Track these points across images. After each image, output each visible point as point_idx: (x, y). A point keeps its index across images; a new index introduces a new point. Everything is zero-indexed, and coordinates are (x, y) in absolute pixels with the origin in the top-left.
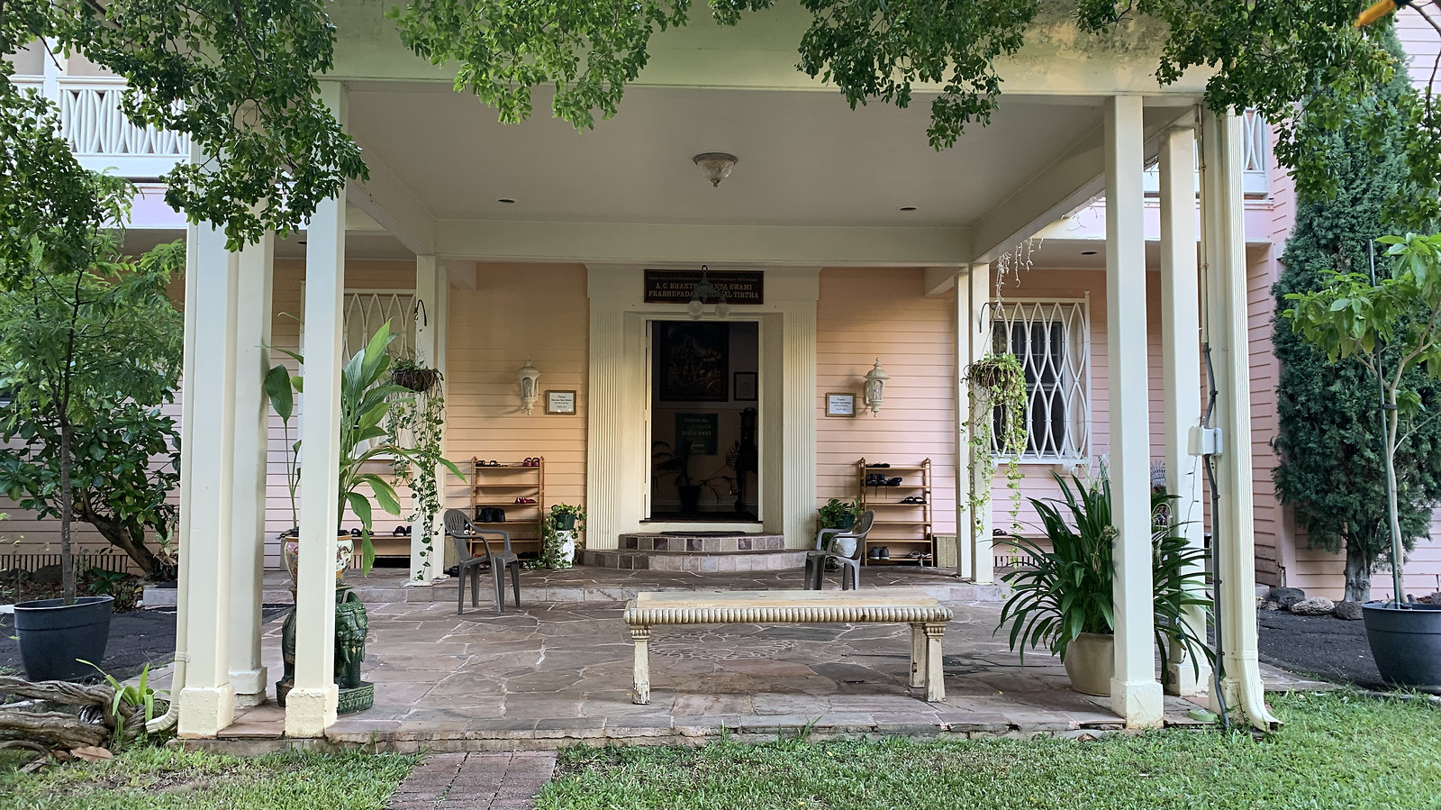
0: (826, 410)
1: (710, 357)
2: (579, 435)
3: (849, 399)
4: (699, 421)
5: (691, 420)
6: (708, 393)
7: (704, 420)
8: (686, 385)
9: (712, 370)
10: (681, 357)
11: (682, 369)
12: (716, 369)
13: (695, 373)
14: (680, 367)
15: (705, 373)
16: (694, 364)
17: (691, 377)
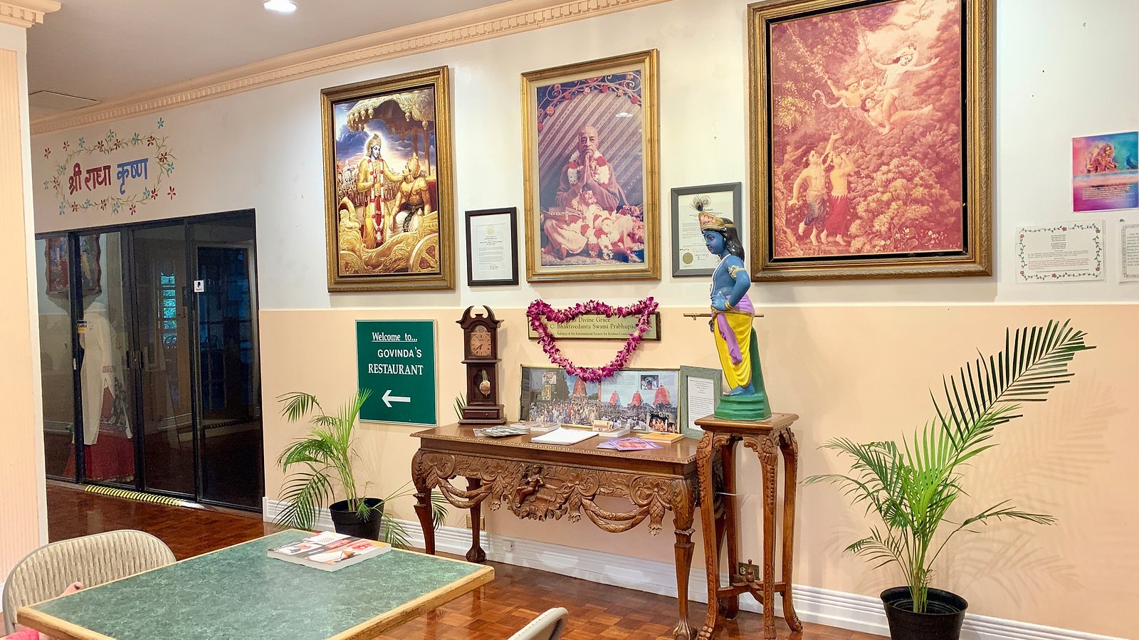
4: (398, 339)
5: (384, 338)
6: (414, 271)
7: (408, 338)
8: (373, 252)
9: (420, 212)
10: (361, 184)
11: (365, 216)
12: (427, 208)
13: (387, 221)
14: (361, 210)
15: (407, 220)
16: (385, 200)
17: (382, 232)
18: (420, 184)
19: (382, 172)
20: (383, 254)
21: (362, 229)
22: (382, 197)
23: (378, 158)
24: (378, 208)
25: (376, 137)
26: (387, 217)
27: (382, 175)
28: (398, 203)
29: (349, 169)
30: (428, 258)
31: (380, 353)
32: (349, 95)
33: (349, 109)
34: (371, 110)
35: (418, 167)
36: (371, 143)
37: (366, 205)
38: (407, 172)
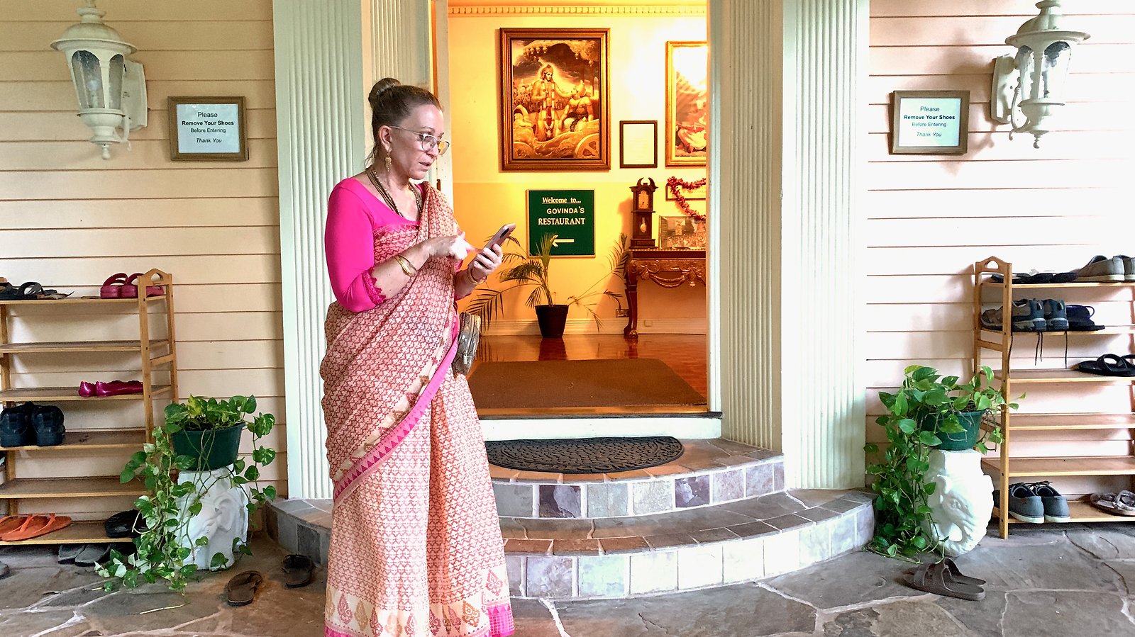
0: (891, 137)
1: (582, 97)
2: (256, 213)
3: (951, 106)
4: (564, 201)
5: (552, 201)
6: (579, 157)
7: (573, 201)
8: (544, 144)
9: (585, 119)
10: (535, 97)
11: (537, 119)
12: (590, 117)
13: (557, 123)
14: (534, 115)
15: (574, 124)
16: (556, 109)
17: (552, 130)
18: (586, 101)
19: (554, 91)
20: (551, 145)
21: (534, 128)
22: (553, 107)
23: (550, 80)
24: (549, 114)
25: (549, 67)
26: (556, 121)
27: (553, 93)
28: (566, 112)
29: (524, 86)
30: (590, 149)
31: (549, 211)
32: (526, 35)
33: (526, 44)
34: (545, 48)
35: (584, 90)
36: (544, 70)
37: (539, 111)
38: (574, 92)
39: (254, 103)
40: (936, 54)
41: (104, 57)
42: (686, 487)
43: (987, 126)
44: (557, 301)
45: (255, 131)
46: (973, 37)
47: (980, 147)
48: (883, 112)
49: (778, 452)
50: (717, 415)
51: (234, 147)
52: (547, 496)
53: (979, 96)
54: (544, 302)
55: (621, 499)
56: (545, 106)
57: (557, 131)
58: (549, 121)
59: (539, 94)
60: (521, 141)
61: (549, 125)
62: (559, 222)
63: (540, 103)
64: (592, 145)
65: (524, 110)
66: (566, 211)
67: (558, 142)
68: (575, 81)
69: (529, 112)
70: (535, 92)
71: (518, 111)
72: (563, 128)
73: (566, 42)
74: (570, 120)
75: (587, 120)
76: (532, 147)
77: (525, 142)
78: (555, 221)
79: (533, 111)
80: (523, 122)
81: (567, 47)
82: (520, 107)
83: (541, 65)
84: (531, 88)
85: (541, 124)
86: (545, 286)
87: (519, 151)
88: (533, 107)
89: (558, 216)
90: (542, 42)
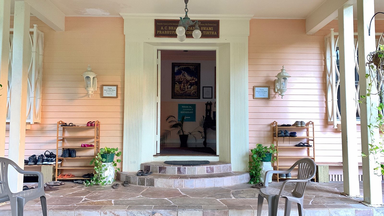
0: (253, 95)
1: (193, 80)
2: (119, 109)
3: (266, 89)
4: (188, 107)
5: (184, 107)
6: (192, 95)
7: (190, 107)
8: (182, 92)
10: (180, 80)
11: (181, 85)
13: (186, 87)
14: (180, 85)
15: (191, 87)
16: (186, 83)
17: (185, 89)
18: (194, 81)
19: (186, 79)
21: (180, 88)
23: (185, 76)
24: (184, 84)
25: (184, 72)
26: (186, 86)
28: (188, 84)
29: (177, 77)
30: (195, 94)
31: (184, 110)
32: (179, 65)
33: (178, 67)
34: (183, 68)
35: (193, 78)
36: (183, 73)
37: (181, 84)
38: (191, 79)
39: (119, 86)
40: (263, 78)
41: (92, 77)
42: (209, 169)
43: (274, 93)
44: (186, 133)
45: (119, 92)
46: (270, 75)
47: (273, 98)
48: (252, 90)
49: (230, 163)
50: (218, 156)
51: (115, 96)
52: (179, 170)
53: (272, 87)
54: (182, 134)
55: (195, 171)
56: (183, 83)
57: (186, 89)
58: (184, 86)
59: (182, 79)
60: (177, 91)
61: (184, 87)
62: (186, 112)
63: (182, 81)
64: (195, 92)
65: (178, 83)
66: (188, 109)
67: (186, 92)
68: (191, 76)
69: (179, 84)
70: (181, 79)
71: (176, 84)
72: (188, 88)
73: (189, 66)
74: (190, 86)
75: (194, 86)
76: (179, 93)
77: (178, 91)
78: (185, 112)
79: (180, 84)
80: (177, 86)
81: (189, 68)
82: (176, 82)
83: (182, 72)
84: (180, 78)
85: (182, 87)
86: (182, 129)
87: (176, 94)
88: (180, 82)
89: (186, 111)
90: (183, 66)
